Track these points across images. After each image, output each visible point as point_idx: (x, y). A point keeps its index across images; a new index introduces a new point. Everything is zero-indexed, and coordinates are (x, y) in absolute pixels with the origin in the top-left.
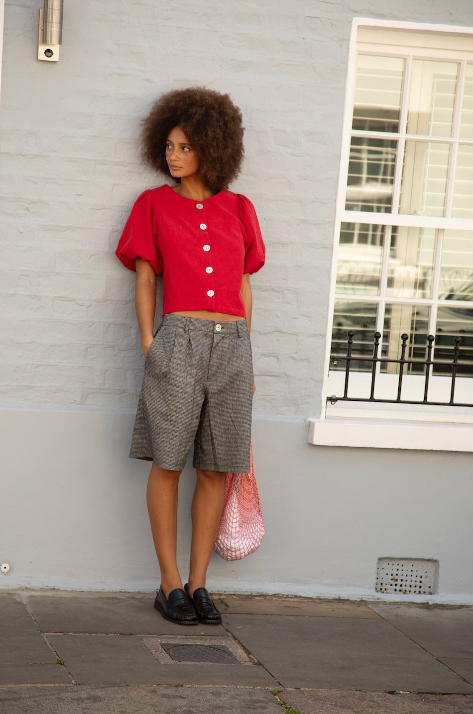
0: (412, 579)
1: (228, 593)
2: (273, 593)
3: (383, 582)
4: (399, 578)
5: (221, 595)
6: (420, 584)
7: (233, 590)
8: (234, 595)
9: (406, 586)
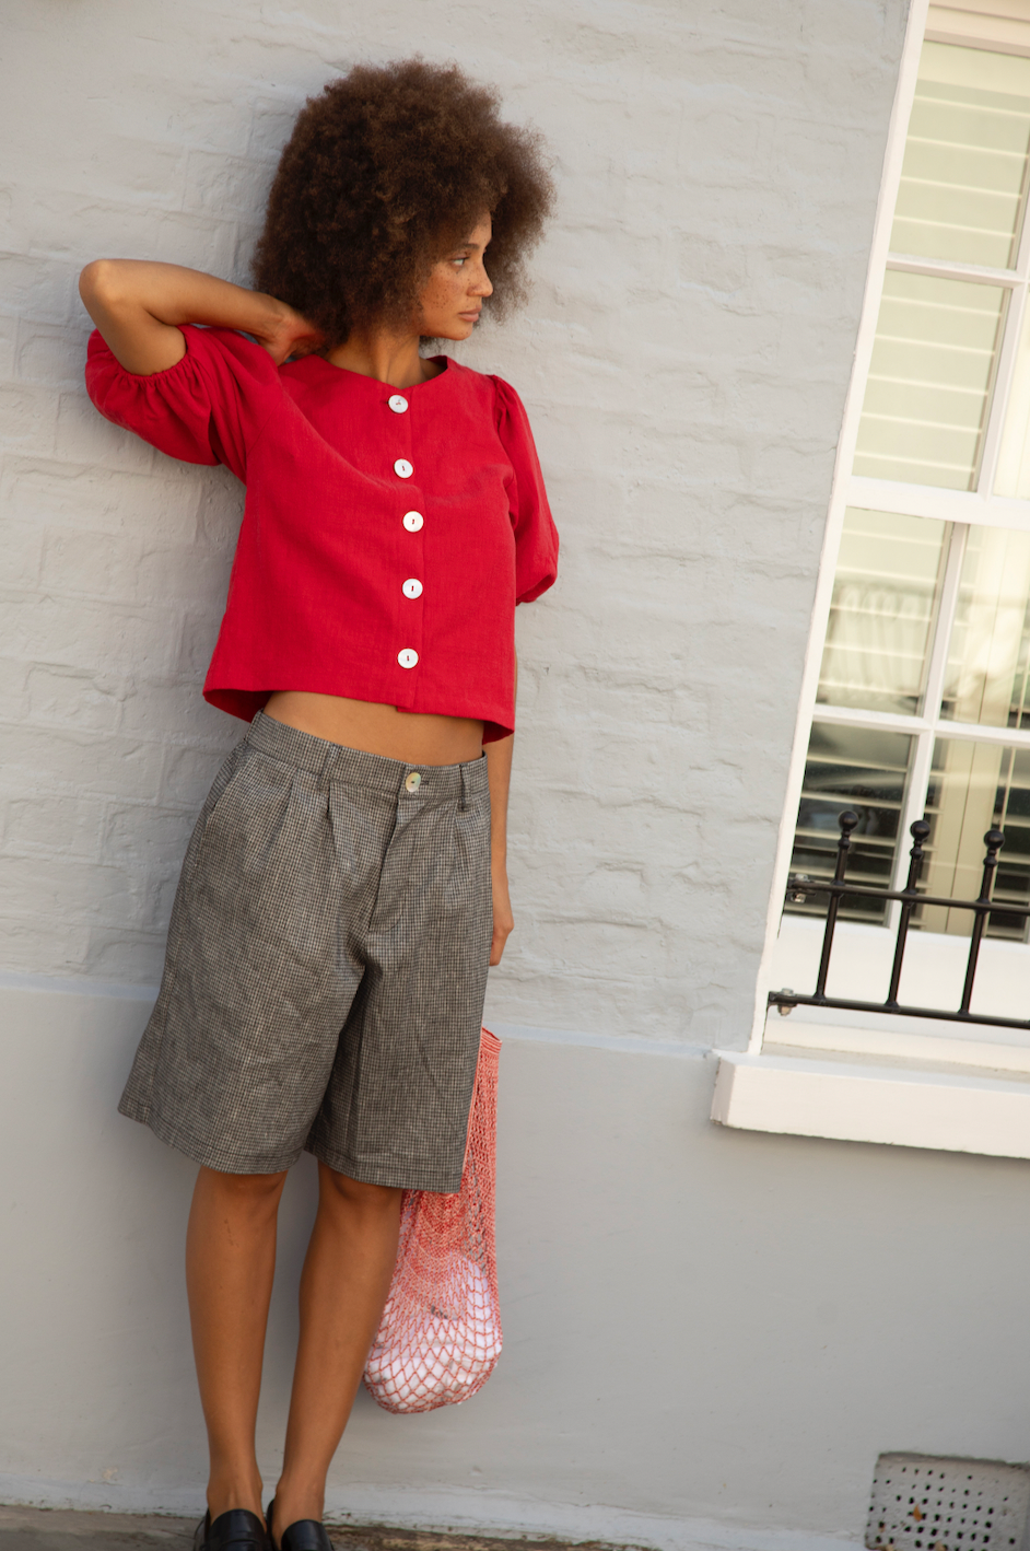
0: (964, 1516)
1: (460, 1532)
2: (584, 1539)
3: (885, 1521)
4: (930, 1510)
5: (438, 1537)
6: (987, 1531)
7: (473, 1523)
8: (474, 1538)
9: (947, 1533)
